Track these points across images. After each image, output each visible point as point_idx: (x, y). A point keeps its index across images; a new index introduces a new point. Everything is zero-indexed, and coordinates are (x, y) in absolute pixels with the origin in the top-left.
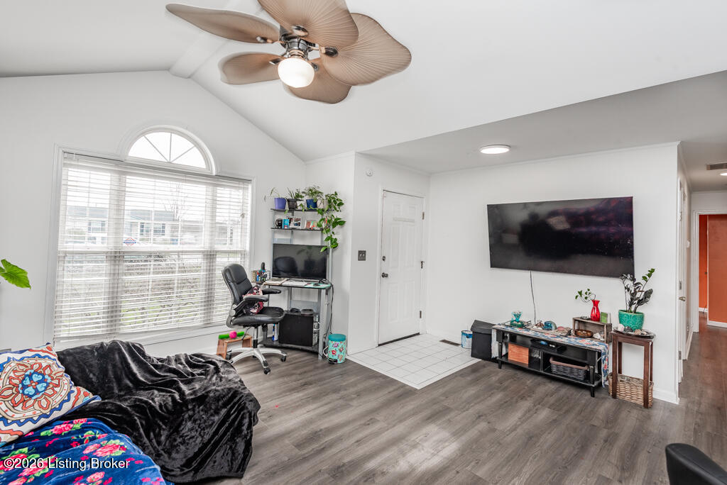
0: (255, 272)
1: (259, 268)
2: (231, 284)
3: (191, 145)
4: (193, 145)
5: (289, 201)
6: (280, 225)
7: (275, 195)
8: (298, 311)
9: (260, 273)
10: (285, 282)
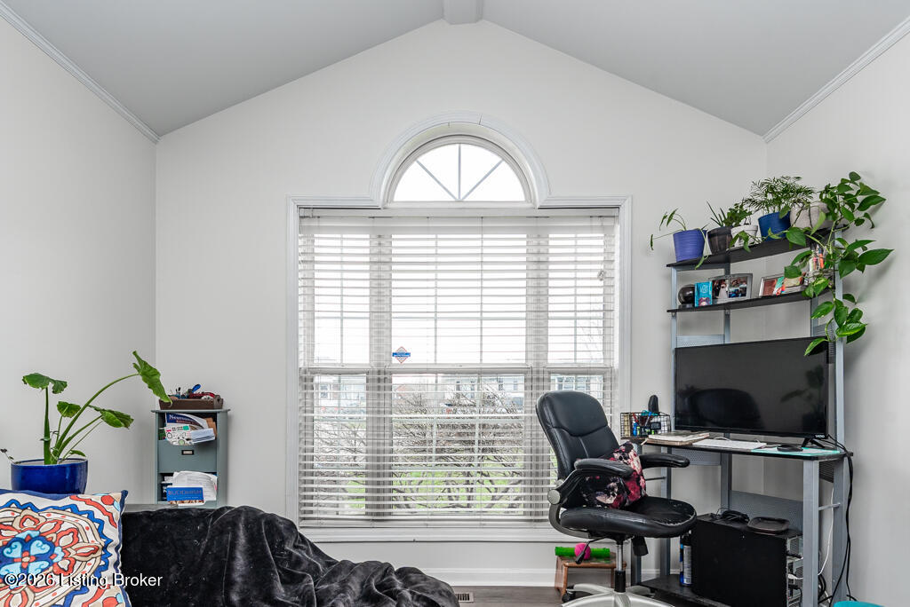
0: (631, 415)
1: (642, 407)
2: (556, 432)
3: (494, 159)
4: (499, 159)
5: (711, 235)
6: (688, 299)
7: (675, 227)
8: (743, 519)
9: (642, 419)
10: (704, 440)
